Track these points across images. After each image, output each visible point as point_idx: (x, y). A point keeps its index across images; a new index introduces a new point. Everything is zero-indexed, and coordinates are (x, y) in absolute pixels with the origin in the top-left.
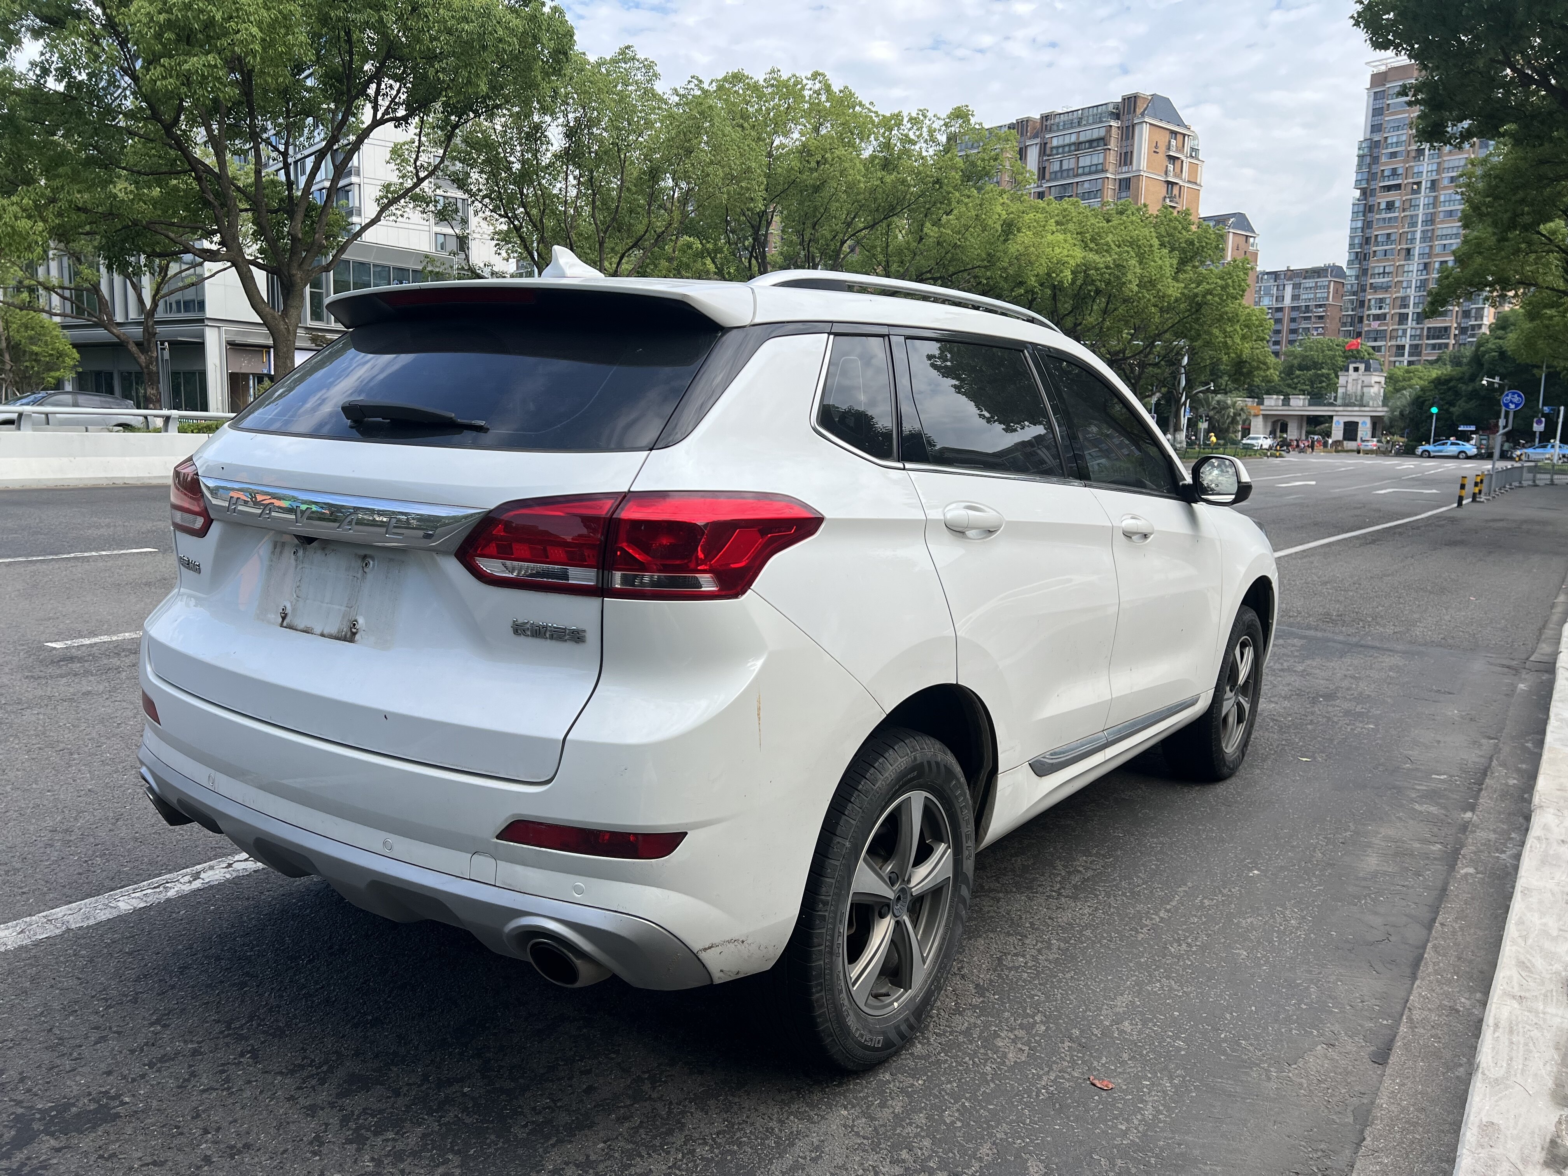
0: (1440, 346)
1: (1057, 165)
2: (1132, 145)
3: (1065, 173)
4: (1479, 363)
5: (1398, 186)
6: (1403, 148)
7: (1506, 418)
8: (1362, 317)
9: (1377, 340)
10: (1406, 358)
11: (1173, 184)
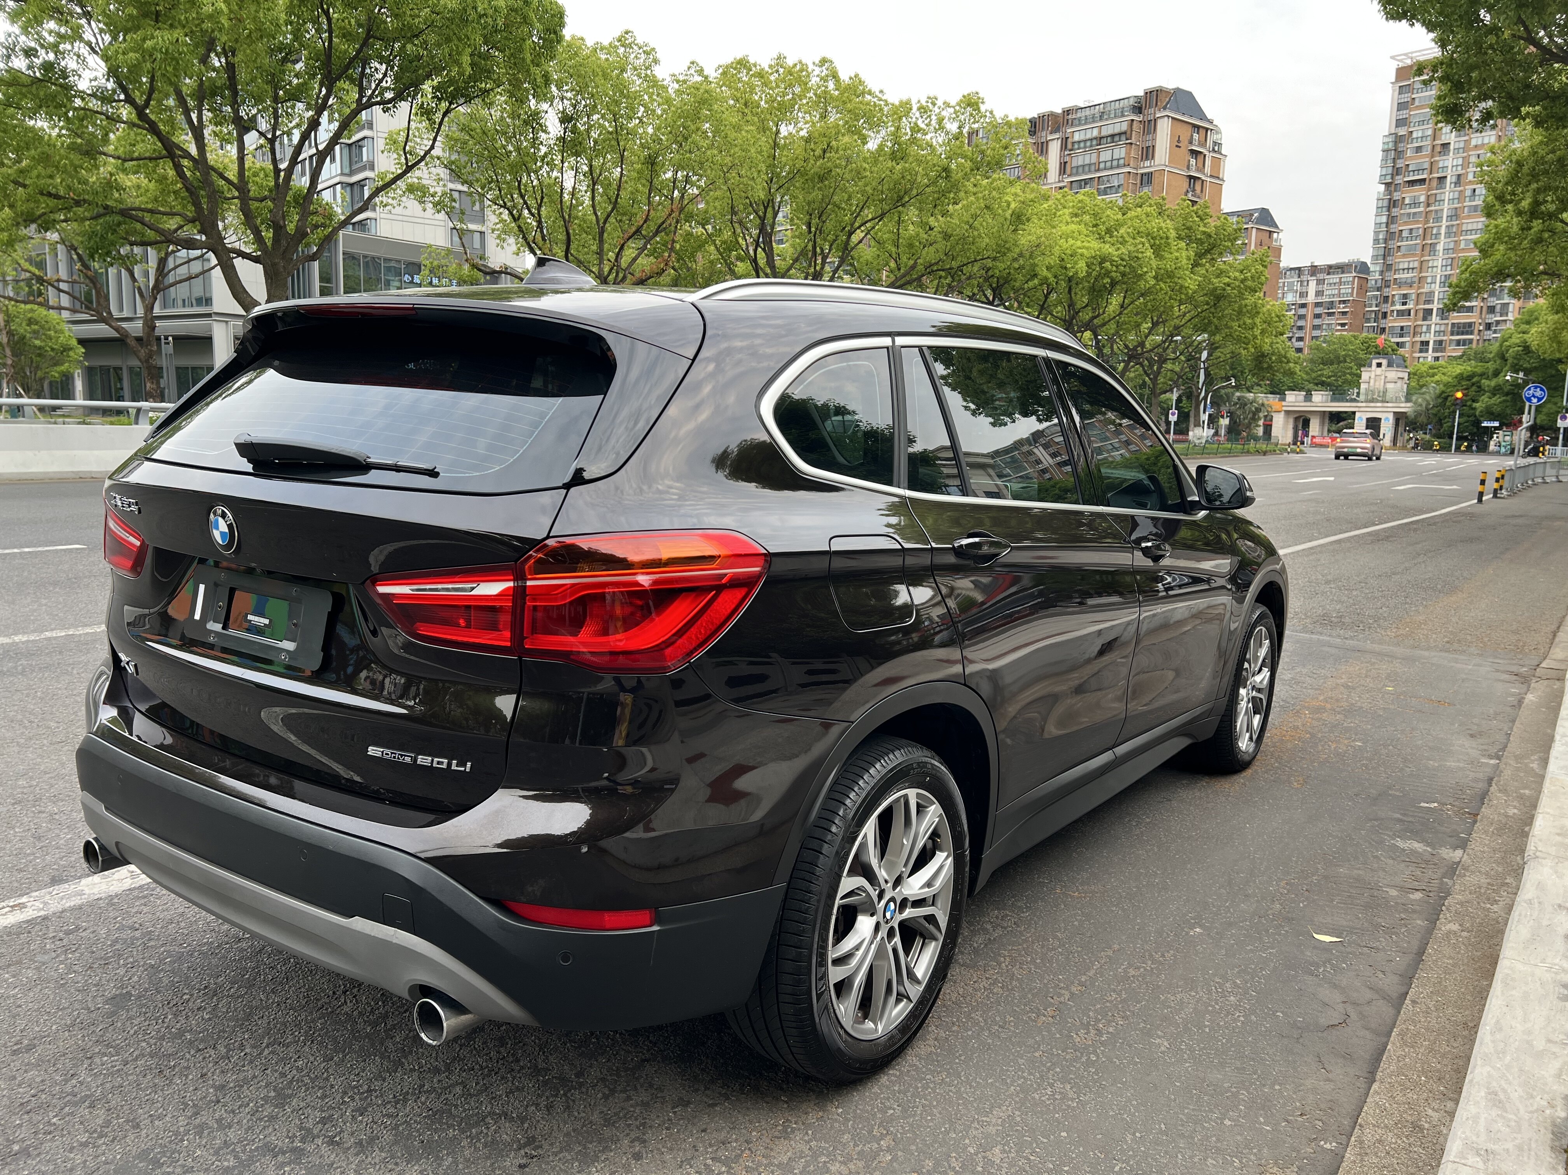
0: (1464, 343)
1: (1080, 159)
2: (1154, 139)
3: (1087, 168)
4: (1503, 358)
5: (1423, 181)
6: (1429, 142)
7: (1529, 413)
8: (1386, 313)
9: (1401, 336)
10: (1430, 354)
11: (1196, 178)
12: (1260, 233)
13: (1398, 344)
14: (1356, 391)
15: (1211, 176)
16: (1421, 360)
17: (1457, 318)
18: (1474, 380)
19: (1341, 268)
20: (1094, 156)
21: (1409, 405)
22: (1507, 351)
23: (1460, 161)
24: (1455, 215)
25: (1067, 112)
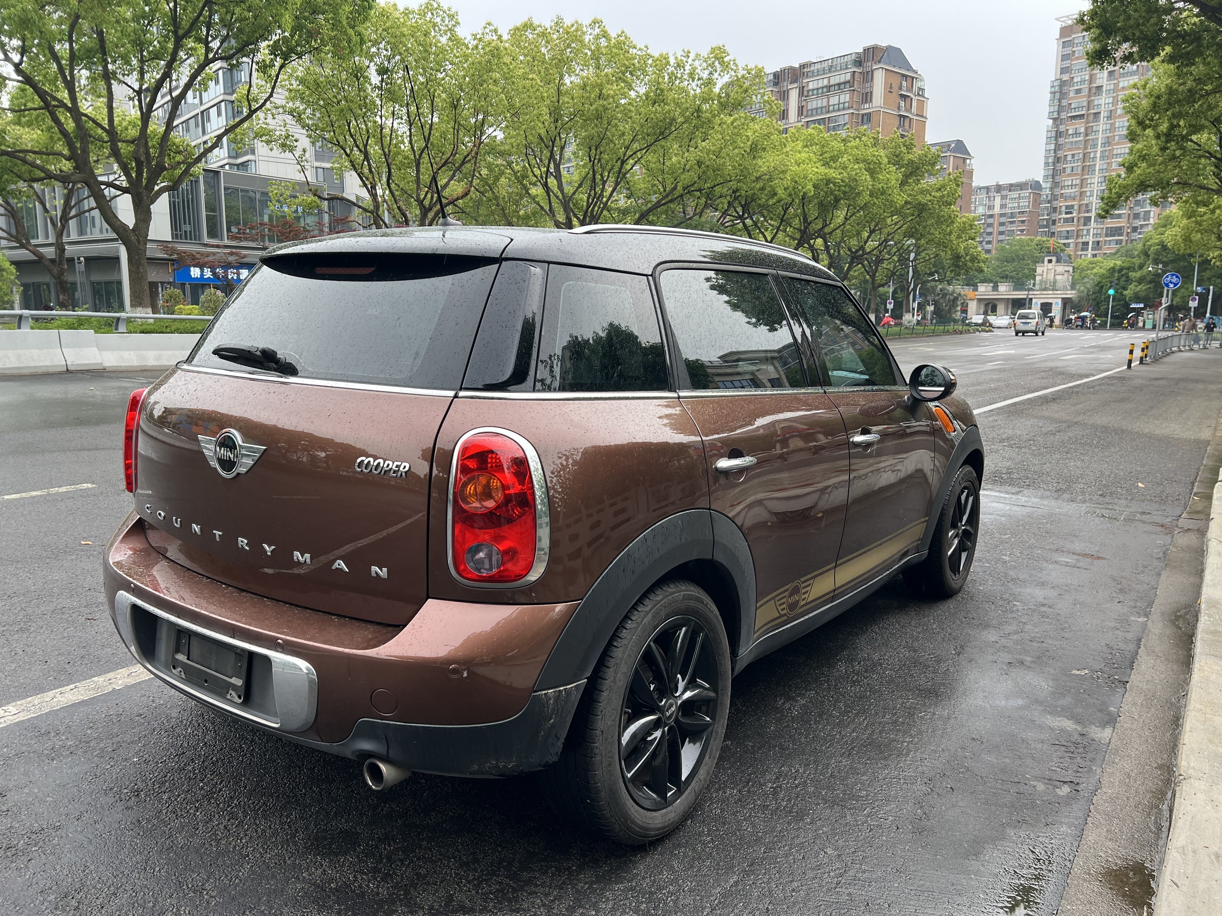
0: (1116, 242)
1: (813, 104)
2: (872, 87)
3: (819, 111)
4: (1147, 255)
5: (1082, 116)
6: (1086, 86)
7: (1167, 296)
8: (1055, 220)
9: (1067, 238)
10: (1090, 252)
11: (905, 117)
12: (956, 160)
13: (1064, 244)
14: (1032, 282)
15: (917, 115)
16: (1083, 257)
17: (1110, 223)
18: (1123, 273)
19: (1021, 186)
20: (825, 100)
21: (1073, 292)
22: (1149, 249)
23: (1111, 100)
24: (1108, 142)
25: (803, 66)
